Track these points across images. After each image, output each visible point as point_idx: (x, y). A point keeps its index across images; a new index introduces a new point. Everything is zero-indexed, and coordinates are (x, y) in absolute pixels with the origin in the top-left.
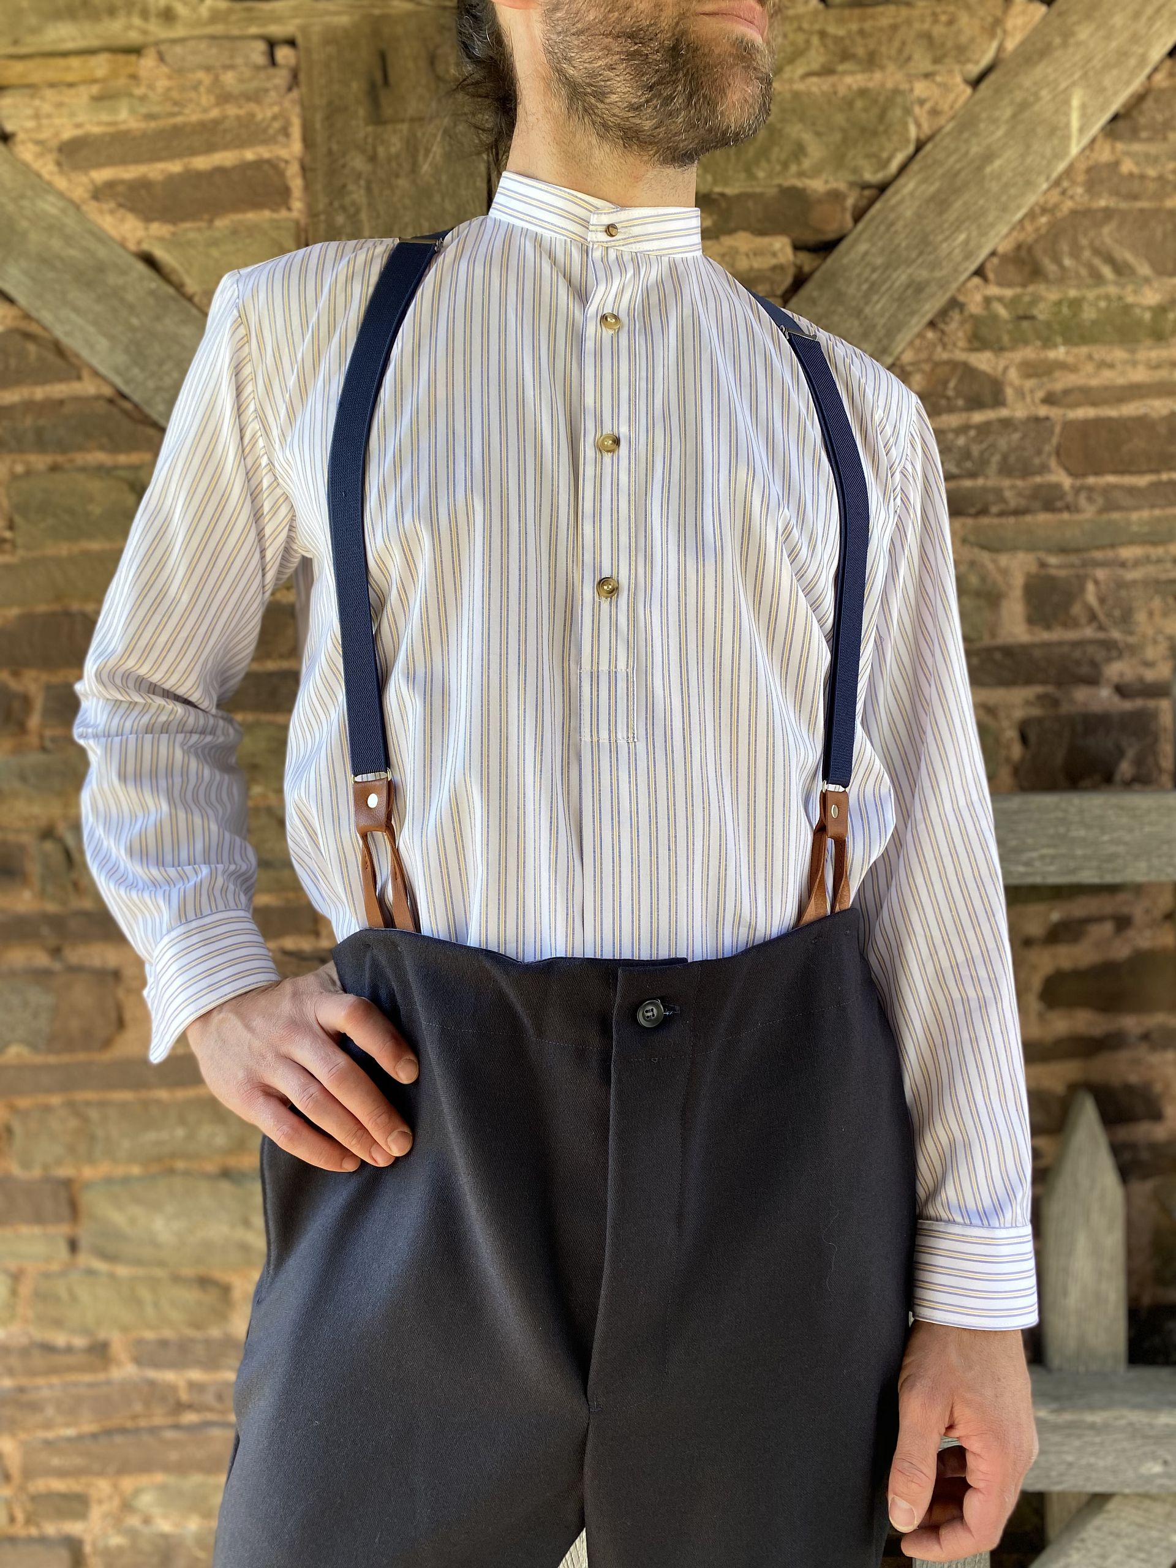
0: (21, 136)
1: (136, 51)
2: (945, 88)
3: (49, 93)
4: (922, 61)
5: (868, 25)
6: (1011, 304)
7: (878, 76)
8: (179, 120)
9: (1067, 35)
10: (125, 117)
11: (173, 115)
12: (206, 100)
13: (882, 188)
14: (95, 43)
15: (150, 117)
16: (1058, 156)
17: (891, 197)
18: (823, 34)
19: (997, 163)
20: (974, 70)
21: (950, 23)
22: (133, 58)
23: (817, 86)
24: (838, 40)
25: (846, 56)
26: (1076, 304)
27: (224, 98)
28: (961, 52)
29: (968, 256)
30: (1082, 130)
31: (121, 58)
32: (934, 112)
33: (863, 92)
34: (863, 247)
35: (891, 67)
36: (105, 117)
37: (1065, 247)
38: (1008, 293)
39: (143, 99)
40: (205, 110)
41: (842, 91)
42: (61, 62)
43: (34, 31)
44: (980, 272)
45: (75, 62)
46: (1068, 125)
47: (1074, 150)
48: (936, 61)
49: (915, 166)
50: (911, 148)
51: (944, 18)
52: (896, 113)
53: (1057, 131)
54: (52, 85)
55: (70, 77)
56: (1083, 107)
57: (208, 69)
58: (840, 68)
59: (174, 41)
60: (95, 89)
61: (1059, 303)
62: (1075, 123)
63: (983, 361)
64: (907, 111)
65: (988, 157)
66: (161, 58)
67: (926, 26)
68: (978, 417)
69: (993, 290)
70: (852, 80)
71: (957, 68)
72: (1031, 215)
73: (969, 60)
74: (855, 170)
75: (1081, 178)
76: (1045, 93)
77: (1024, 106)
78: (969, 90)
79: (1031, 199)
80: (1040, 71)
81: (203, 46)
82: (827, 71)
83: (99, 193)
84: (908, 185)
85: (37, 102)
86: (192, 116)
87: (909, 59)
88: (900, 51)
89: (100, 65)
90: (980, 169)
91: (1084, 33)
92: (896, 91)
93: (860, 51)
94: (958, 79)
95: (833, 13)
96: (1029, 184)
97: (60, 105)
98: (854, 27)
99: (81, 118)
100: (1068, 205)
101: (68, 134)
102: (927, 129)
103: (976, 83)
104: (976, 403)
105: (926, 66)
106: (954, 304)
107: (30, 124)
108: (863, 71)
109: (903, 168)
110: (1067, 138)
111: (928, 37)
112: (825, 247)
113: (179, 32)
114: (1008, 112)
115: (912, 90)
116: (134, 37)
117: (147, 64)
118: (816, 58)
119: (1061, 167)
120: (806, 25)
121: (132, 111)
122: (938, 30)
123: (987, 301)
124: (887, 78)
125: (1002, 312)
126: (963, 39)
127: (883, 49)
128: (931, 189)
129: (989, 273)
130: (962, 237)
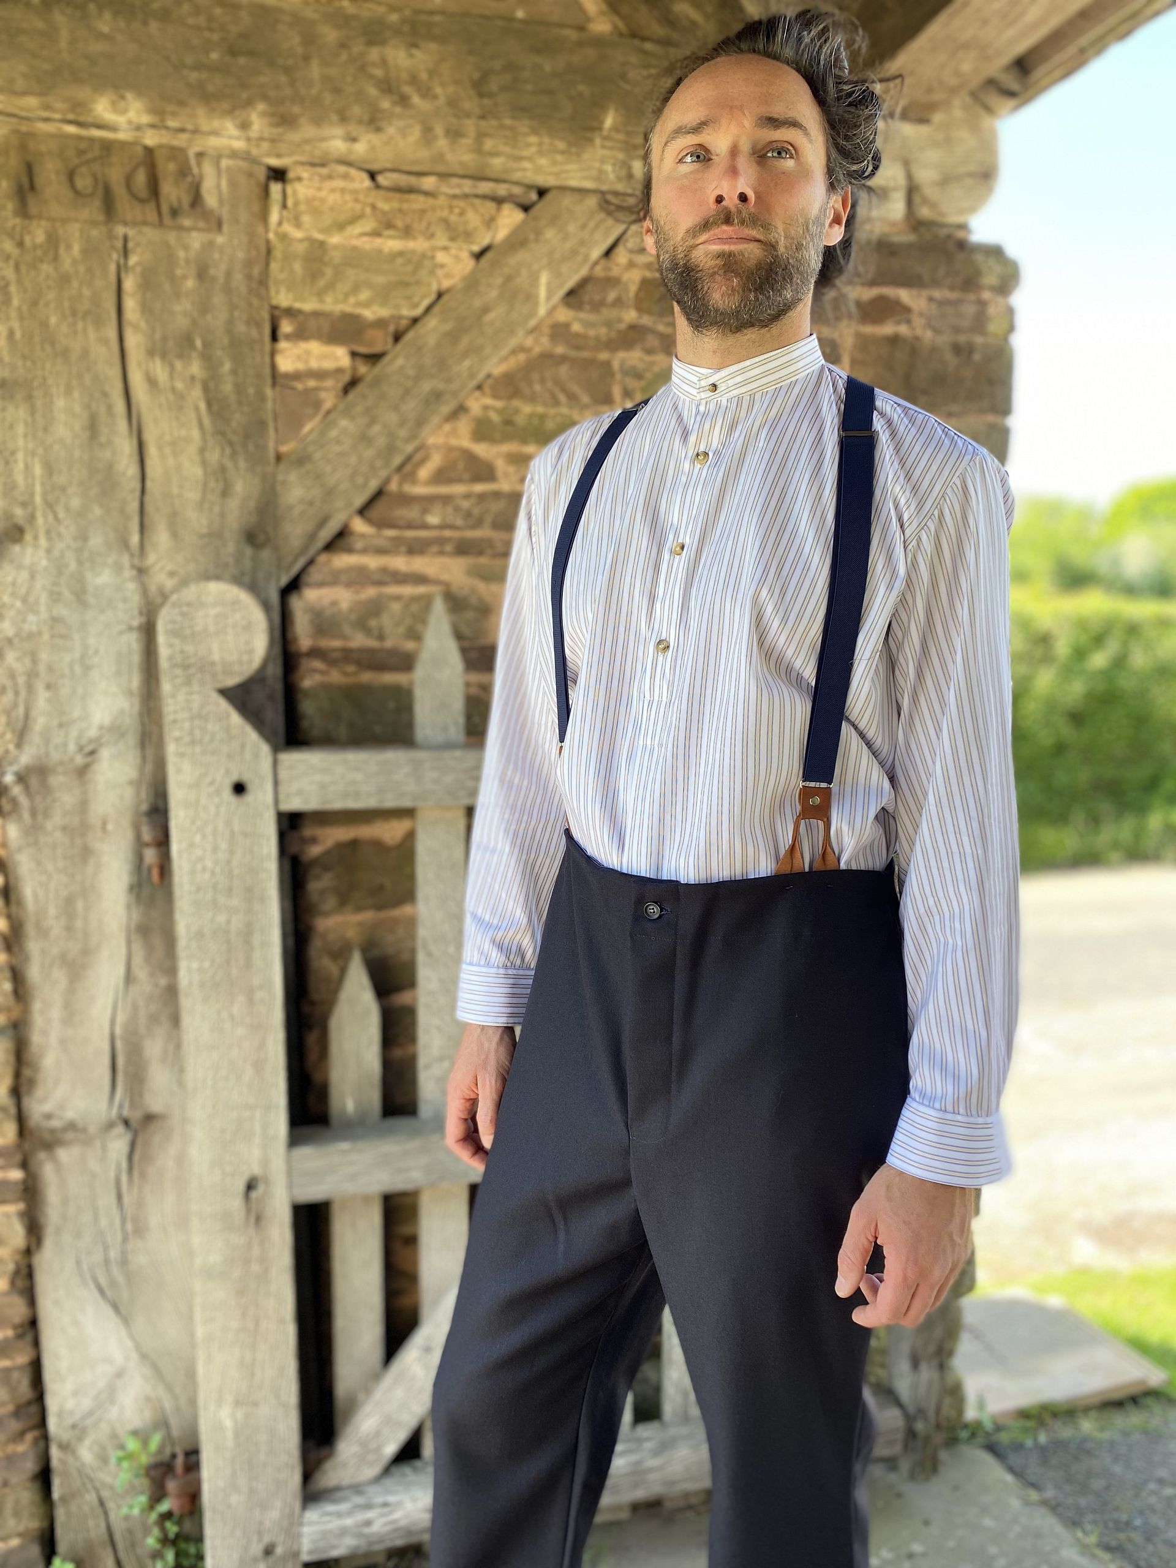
2: (457, 259)
4: (442, 238)
5: (405, 206)
6: (500, 412)
7: (411, 245)
9: (538, 233)
13: (414, 321)
16: (533, 313)
17: (420, 329)
18: (374, 207)
19: (490, 317)
20: (476, 248)
21: (462, 214)
23: (369, 244)
24: (384, 213)
25: (389, 225)
26: (542, 417)
28: (468, 235)
29: (472, 375)
30: (548, 298)
32: (449, 275)
33: (401, 254)
34: (400, 362)
35: (421, 239)
37: (535, 376)
38: (499, 404)
41: (386, 250)
44: (479, 387)
46: (537, 296)
47: (542, 311)
48: (452, 239)
49: (436, 309)
50: (433, 296)
51: (457, 211)
52: (424, 271)
53: (531, 298)
56: (549, 284)
58: (386, 233)
61: (531, 416)
62: (542, 293)
63: (481, 450)
64: (432, 272)
65: (486, 310)
67: (445, 213)
68: (479, 488)
69: (488, 401)
70: (392, 244)
71: (465, 246)
72: (514, 352)
73: (472, 243)
74: (397, 307)
75: (546, 330)
76: (524, 272)
77: (509, 278)
78: (469, 264)
79: (513, 342)
80: (522, 256)
82: (376, 234)
84: (432, 323)
87: (432, 235)
88: (427, 228)
90: (480, 317)
91: (550, 234)
92: (424, 256)
93: (399, 223)
94: (465, 255)
95: (382, 193)
96: (512, 332)
98: (396, 205)
100: (537, 350)
102: (443, 285)
103: (479, 256)
104: (477, 478)
105: (444, 241)
106: (462, 408)
108: (401, 238)
109: (428, 310)
110: (536, 304)
111: (446, 222)
112: (374, 358)
114: (498, 281)
115: (434, 257)
118: (368, 225)
119: (533, 323)
120: (361, 197)
122: (453, 218)
123: (486, 408)
124: (418, 245)
125: (495, 417)
126: (470, 227)
127: (416, 226)
128: (448, 326)
129: (487, 389)
130: (467, 363)
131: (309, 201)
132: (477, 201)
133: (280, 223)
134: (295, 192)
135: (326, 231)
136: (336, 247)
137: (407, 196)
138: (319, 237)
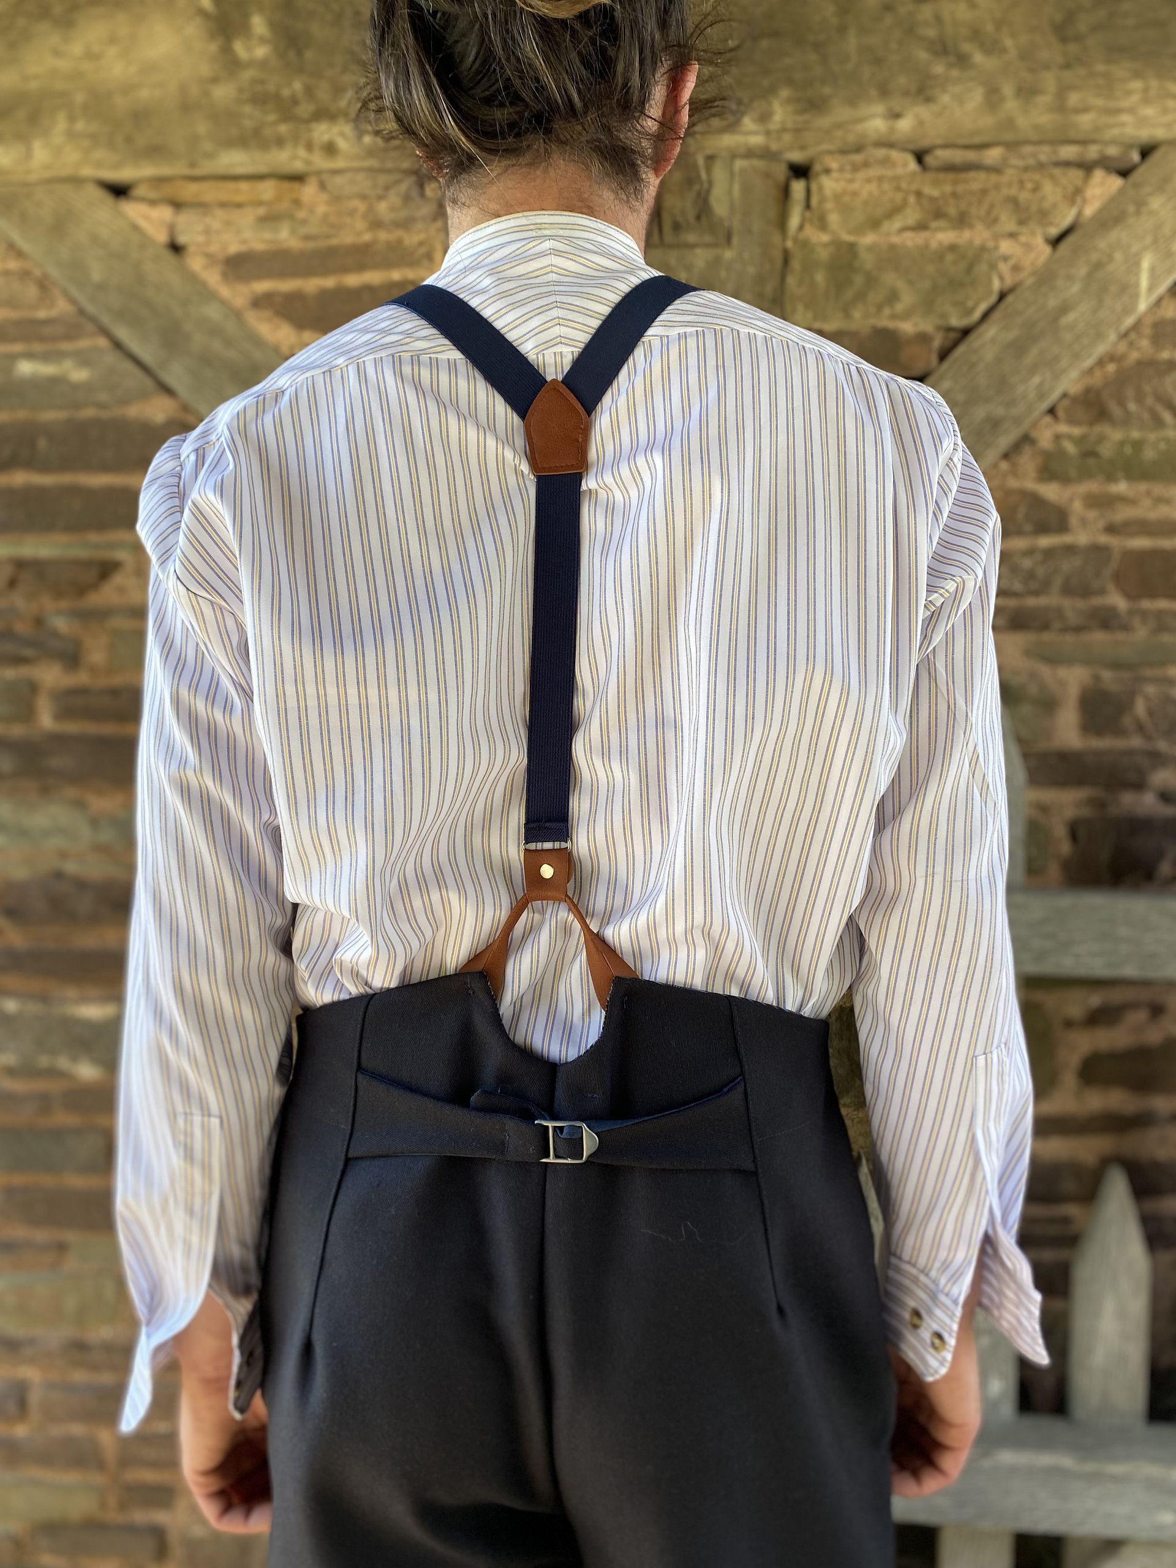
0: (192, 249)
1: (298, 178)
2: (1028, 247)
3: (219, 213)
4: (1008, 223)
5: (960, 188)
6: (1079, 441)
7: (967, 234)
8: (335, 242)
9: (1140, 204)
10: (285, 236)
11: (328, 236)
12: (360, 224)
13: (966, 332)
14: (262, 169)
15: (307, 238)
16: (1127, 311)
17: (973, 341)
18: (919, 194)
19: (1071, 317)
20: (1054, 231)
21: (1036, 189)
22: (296, 185)
23: (912, 240)
24: (932, 199)
25: (939, 214)
26: (1138, 445)
27: (376, 225)
28: (1044, 216)
29: (1041, 396)
30: (1151, 289)
31: (286, 185)
32: (1016, 268)
33: (953, 248)
35: (979, 227)
36: (268, 235)
37: (1130, 392)
38: (1077, 431)
39: (304, 222)
40: (359, 234)
41: (934, 245)
42: (231, 185)
43: (210, 156)
44: (1052, 411)
45: (244, 186)
46: (1137, 285)
47: (1143, 306)
48: (1021, 222)
49: (997, 315)
50: (994, 298)
51: (1029, 186)
52: (982, 268)
53: (1128, 290)
54: (223, 205)
55: (238, 198)
56: (1153, 270)
57: (363, 197)
58: (934, 224)
59: (335, 172)
60: (261, 211)
61: (1122, 443)
62: (1144, 282)
63: (1051, 492)
64: (993, 266)
65: (1064, 309)
66: (322, 186)
67: (1013, 191)
68: (1045, 541)
69: (1063, 428)
70: (943, 236)
71: (1039, 231)
72: (1101, 363)
73: (1051, 224)
74: (943, 316)
75: (1147, 331)
76: (1118, 256)
77: (1098, 266)
78: (1047, 250)
79: (1101, 349)
80: (1116, 234)
81: (360, 177)
82: (921, 227)
83: (259, 302)
84: (990, 332)
85: (208, 220)
86: (347, 238)
87: (996, 220)
88: (989, 212)
89: (268, 190)
90: (1056, 320)
91: (1156, 203)
92: (983, 249)
93: (952, 211)
94: (1039, 241)
95: (930, 176)
96: (1100, 336)
97: (228, 223)
98: (948, 189)
99: (248, 234)
100: (1134, 356)
101: (234, 248)
102: (1009, 281)
103: (1056, 242)
104: (1042, 529)
105: (1010, 226)
106: (1026, 439)
107: (201, 239)
108: (954, 228)
109: (986, 315)
110: (1136, 296)
111: (1014, 201)
113: (339, 163)
114: (1083, 271)
115: (996, 248)
116: (298, 166)
117: (309, 192)
118: (911, 216)
119: (1129, 321)
120: (904, 185)
121: (293, 232)
122: (1024, 196)
123: (1057, 438)
124: (977, 235)
125: (1070, 448)
126: (1046, 205)
127: (974, 211)
128: (1011, 335)
129: (1061, 413)
130: (1036, 380)
131: (837, 197)
132: (1057, 171)
133: (801, 228)
134: (821, 188)
135: (859, 230)
136: (871, 248)
137: (963, 176)
138: (848, 238)
